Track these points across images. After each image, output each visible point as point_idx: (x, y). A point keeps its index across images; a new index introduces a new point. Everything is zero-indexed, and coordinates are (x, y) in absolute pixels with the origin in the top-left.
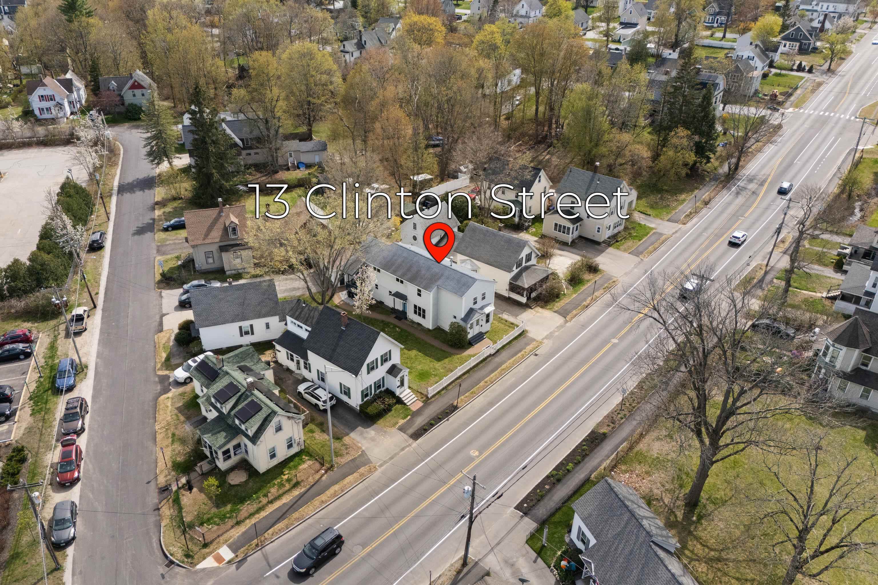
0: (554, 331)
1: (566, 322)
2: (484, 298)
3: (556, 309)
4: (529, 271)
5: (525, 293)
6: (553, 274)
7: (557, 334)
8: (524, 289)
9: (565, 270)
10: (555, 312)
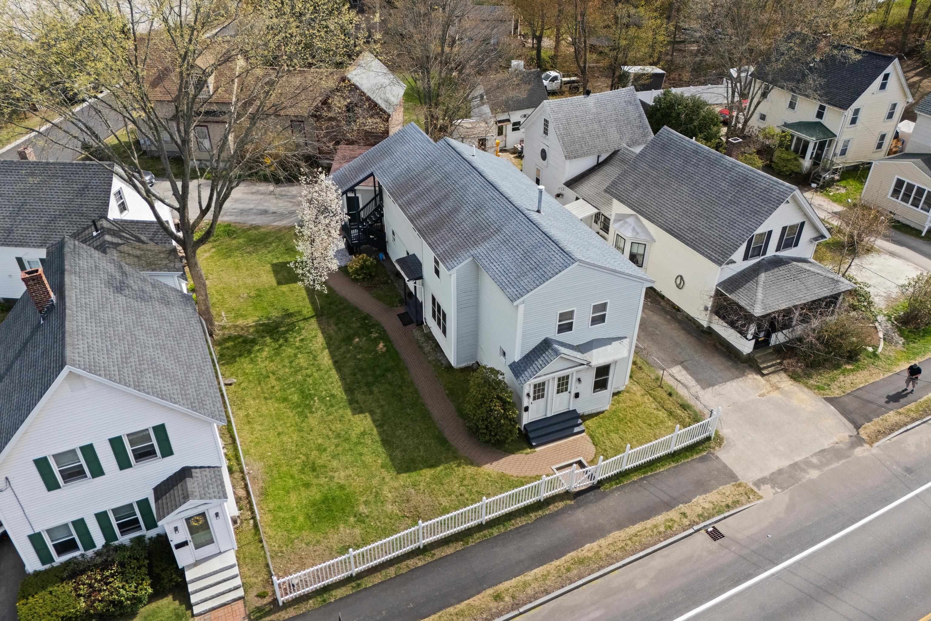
0: (808, 463)
1: (858, 441)
2: (599, 320)
3: (837, 393)
4: (781, 271)
5: (752, 329)
6: (853, 293)
7: (814, 474)
8: (749, 318)
9: (895, 292)
10: (830, 400)
